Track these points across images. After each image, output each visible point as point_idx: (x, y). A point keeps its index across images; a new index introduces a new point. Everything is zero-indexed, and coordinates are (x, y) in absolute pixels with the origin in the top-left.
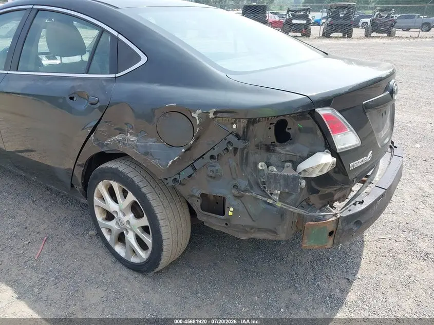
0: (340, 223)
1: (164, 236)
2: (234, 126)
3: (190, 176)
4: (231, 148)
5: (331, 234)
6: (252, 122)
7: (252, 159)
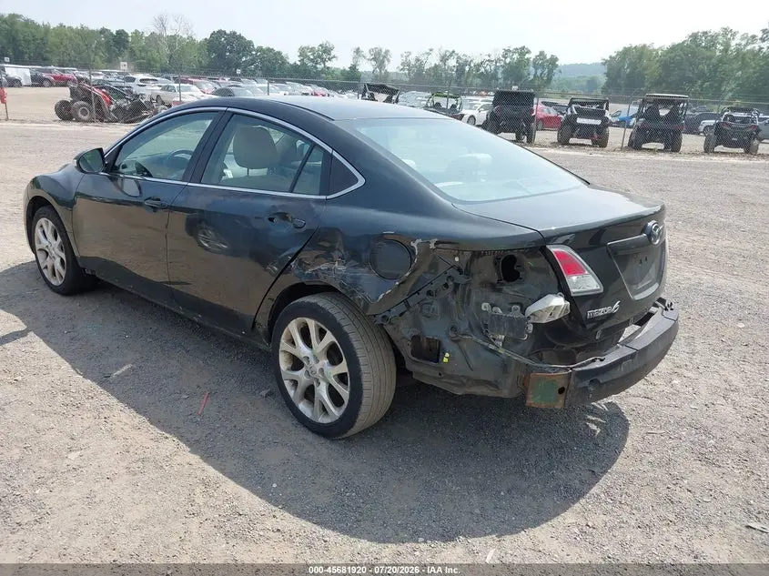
0: (572, 379)
1: (365, 385)
2: (457, 259)
3: (401, 314)
4: (451, 283)
5: (561, 391)
6: (477, 255)
7: (474, 298)
